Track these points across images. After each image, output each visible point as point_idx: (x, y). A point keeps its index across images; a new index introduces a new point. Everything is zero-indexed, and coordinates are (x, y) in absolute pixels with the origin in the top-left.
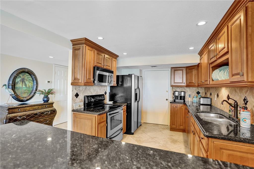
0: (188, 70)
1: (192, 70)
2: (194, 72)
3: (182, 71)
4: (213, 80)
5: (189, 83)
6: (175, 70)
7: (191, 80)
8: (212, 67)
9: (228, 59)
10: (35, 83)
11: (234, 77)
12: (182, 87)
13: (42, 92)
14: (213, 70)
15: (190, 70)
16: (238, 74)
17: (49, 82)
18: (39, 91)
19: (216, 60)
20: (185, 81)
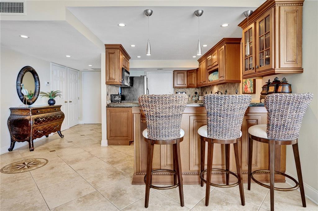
0: (188, 73)
1: (192, 73)
2: (193, 75)
3: (183, 74)
4: (209, 81)
5: (190, 84)
6: (178, 73)
7: (191, 81)
8: (209, 72)
9: (218, 68)
10: (38, 84)
11: (221, 78)
12: (183, 88)
13: (45, 94)
14: (209, 74)
15: (190, 73)
16: (222, 77)
17: (48, 83)
18: (42, 93)
19: (211, 68)
20: (186, 83)
